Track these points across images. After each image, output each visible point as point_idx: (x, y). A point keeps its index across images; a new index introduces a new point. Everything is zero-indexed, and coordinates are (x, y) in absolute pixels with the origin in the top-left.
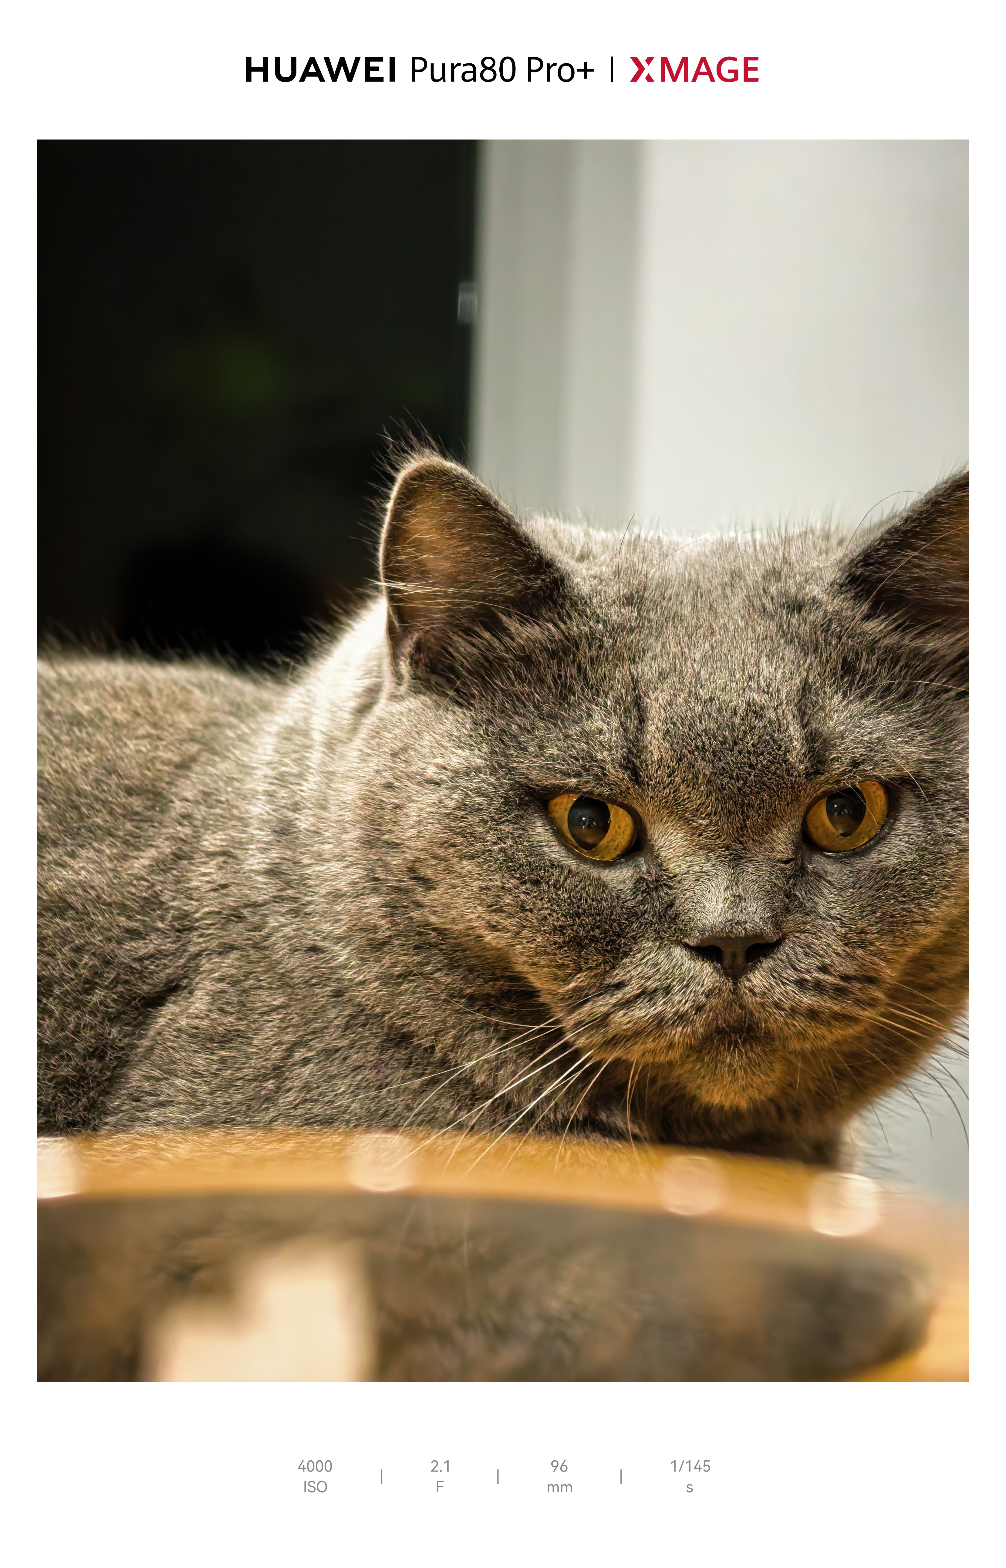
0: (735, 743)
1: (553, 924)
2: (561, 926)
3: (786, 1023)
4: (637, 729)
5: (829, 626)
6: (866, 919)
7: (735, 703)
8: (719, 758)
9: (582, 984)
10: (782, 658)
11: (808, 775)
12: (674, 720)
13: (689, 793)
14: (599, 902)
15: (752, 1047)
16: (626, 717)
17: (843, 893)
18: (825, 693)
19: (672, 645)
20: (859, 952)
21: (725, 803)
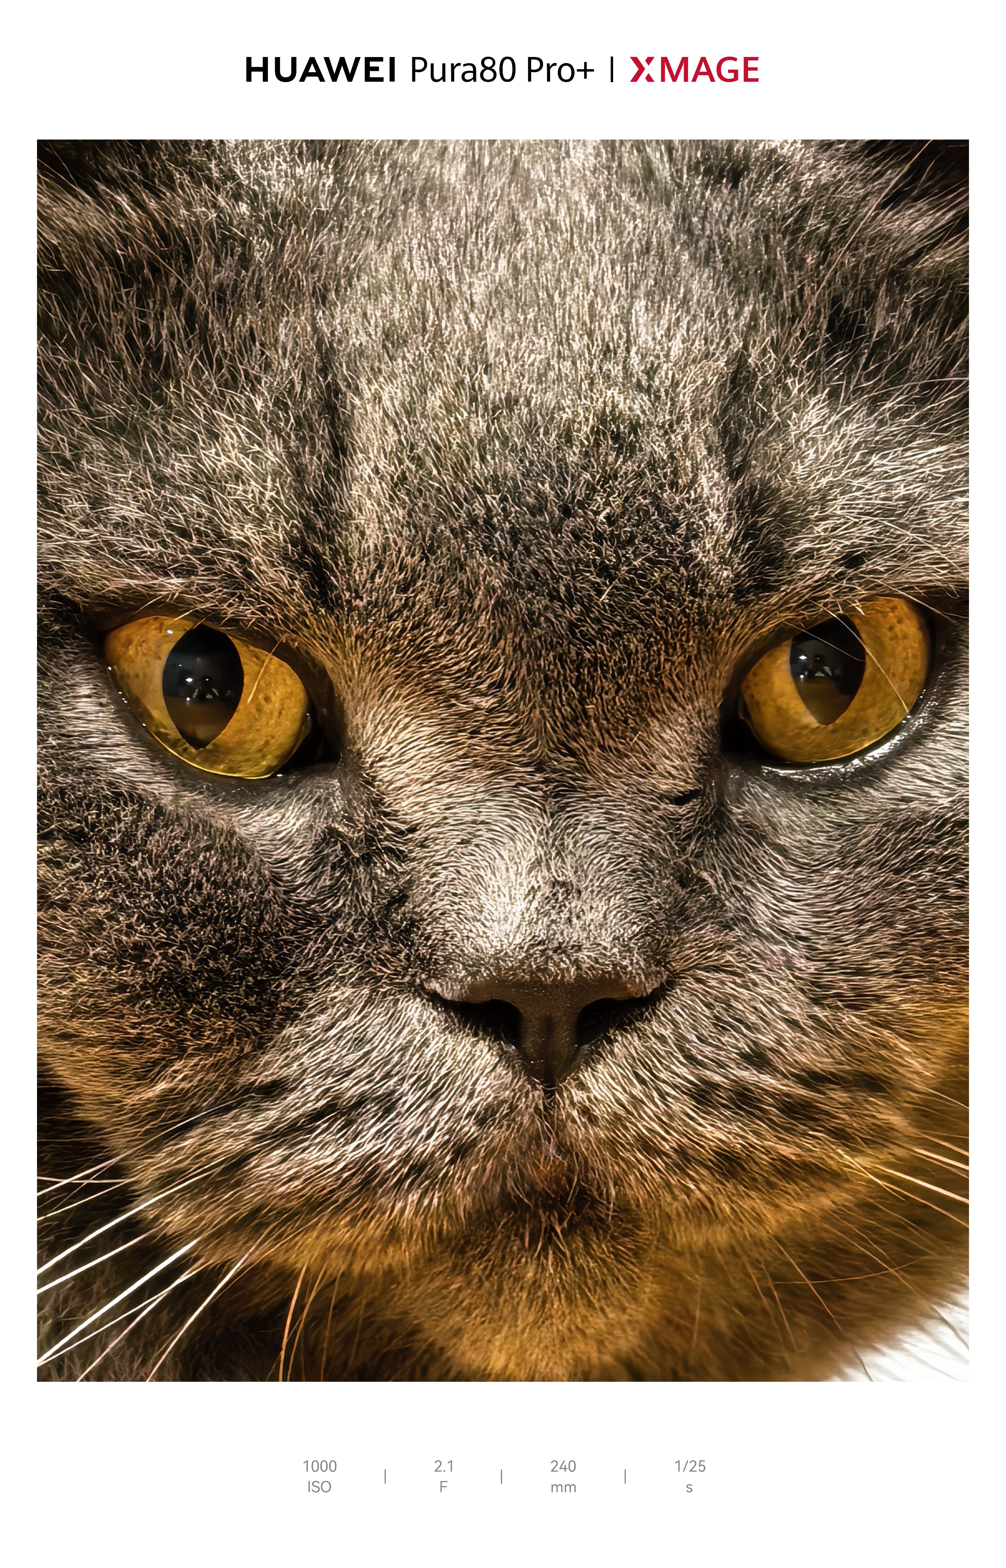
0: (567, 512)
1: (119, 941)
2: (136, 945)
3: (668, 1185)
4: (328, 471)
5: (801, 220)
6: (869, 939)
7: (567, 415)
8: (527, 548)
9: (185, 1085)
10: (685, 301)
11: (740, 593)
12: (419, 451)
13: (451, 632)
14: (230, 890)
15: (587, 1245)
16: (301, 439)
17: (814, 876)
18: (787, 391)
19: (417, 263)
20: (849, 1018)
21: (538, 657)
